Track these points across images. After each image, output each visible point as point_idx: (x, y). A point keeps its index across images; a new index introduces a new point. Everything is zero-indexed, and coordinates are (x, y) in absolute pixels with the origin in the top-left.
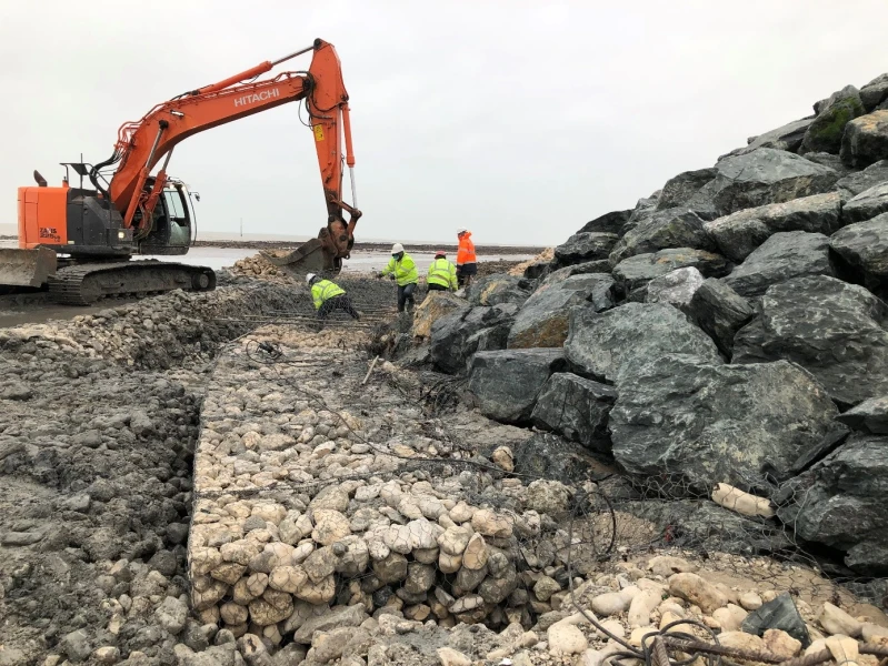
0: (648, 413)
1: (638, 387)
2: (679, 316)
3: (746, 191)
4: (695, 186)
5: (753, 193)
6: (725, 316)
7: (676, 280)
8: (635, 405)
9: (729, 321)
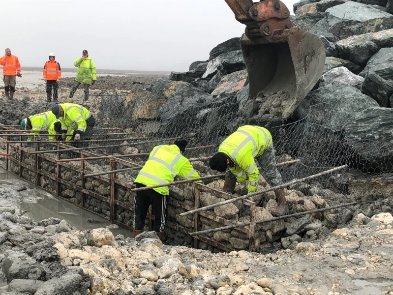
0: (371, 135)
1: (357, 124)
2: (357, 91)
3: (349, 25)
4: (312, 22)
5: (354, 27)
6: (384, 89)
7: (338, 73)
8: (360, 132)
9: (386, 91)
